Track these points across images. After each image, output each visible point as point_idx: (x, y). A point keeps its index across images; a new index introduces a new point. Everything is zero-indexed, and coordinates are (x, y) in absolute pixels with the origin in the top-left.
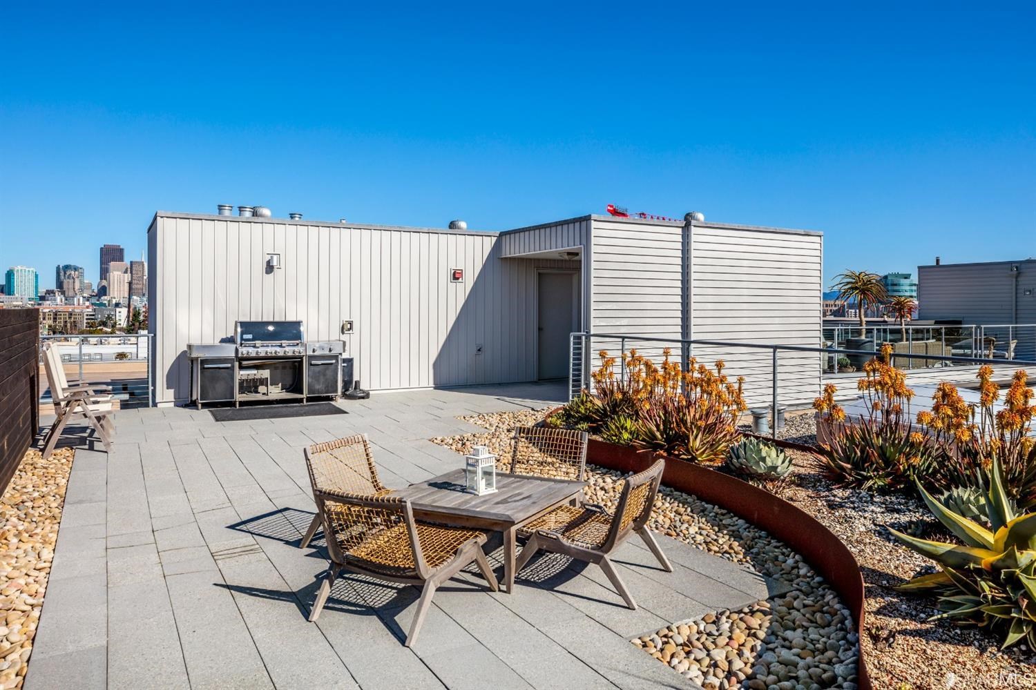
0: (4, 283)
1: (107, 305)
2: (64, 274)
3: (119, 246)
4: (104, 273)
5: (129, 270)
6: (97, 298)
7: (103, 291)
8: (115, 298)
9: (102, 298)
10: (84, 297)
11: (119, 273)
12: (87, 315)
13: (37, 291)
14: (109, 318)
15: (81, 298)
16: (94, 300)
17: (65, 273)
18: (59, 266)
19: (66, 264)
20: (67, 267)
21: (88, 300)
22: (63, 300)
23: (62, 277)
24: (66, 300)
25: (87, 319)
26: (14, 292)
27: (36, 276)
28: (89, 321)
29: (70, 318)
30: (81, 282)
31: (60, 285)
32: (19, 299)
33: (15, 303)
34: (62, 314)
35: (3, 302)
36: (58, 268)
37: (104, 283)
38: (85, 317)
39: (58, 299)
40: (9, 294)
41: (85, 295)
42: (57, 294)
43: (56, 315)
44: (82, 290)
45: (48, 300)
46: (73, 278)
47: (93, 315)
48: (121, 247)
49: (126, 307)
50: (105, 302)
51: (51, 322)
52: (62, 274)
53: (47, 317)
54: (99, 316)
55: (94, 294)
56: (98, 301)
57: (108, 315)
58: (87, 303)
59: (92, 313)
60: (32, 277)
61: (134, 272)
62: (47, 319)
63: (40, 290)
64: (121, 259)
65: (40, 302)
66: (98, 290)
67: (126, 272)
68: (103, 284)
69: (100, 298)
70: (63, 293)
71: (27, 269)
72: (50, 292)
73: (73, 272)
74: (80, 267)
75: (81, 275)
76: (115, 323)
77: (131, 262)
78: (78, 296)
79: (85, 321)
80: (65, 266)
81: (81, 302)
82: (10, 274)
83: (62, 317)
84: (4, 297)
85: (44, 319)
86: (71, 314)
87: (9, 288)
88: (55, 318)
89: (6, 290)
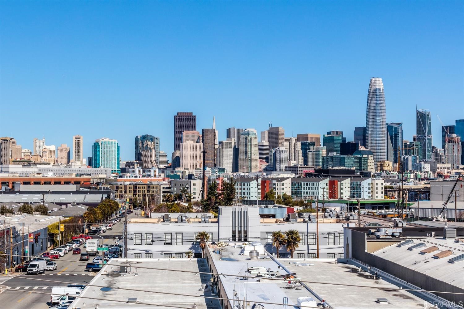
0: (92, 156)
1: (181, 177)
3: (191, 113)
4: (178, 143)
5: (201, 139)
6: (172, 169)
7: (177, 162)
8: (188, 169)
9: (176, 169)
10: (159, 169)
11: (192, 142)
12: (164, 188)
13: (118, 164)
14: (184, 191)
15: (157, 169)
16: (169, 172)
17: (143, 144)
18: (137, 136)
19: (143, 135)
20: (144, 138)
21: (163, 172)
22: (141, 173)
23: (140, 148)
24: (144, 172)
25: (164, 192)
26: (99, 164)
27: (118, 147)
28: (166, 194)
29: (148, 191)
30: (157, 153)
31: (138, 156)
32: (104, 172)
33: (100, 176)
34: (141, 186)
35: (90, 175)
36: (137, 139)
37: (178, 153)
38: (162, 190)
39: (137, 171)
40: (95, 167)
41: (161, 167)
42: (136, 165)
43: (136, 187)
44: (157, 161)
45: (128, 172)
46: (150, 149)
47: (169, 188)
49: (200, 179)
50: (179, 174)
51: (131, 195)
52: (140, 145)
53: (128, 190)
54: (175, 189)
55: (168, 165)
56: (172, 172)
57: (184, 188)
58: (163, 175)
59: (168, 186)
60: (114, 149)
61: (206, 141)
62: (128, 192)
63: (121, 162)
64: (194, 129)
65: (121, 174)
66: (173, 161)
67: (198, 141)
68: (177, 155)
69: (174, 169)
70: (141, 165)
71: (110, 141)
72: (130, 164)
73: (149, 143)
74: (156, 137)
75: (158, 145)
76: (190, 197)
77: (203, 130)
78: (154, 168)
79: (162, 194)
80: (143, 136)
81: (157, 174)
82: (96, 146)
83: (141, 190)
84: (91, 170)
85: (125, 192)
86: (149, 187)
87: (96, 160)
88: (135, 191)
89: (93, 162)
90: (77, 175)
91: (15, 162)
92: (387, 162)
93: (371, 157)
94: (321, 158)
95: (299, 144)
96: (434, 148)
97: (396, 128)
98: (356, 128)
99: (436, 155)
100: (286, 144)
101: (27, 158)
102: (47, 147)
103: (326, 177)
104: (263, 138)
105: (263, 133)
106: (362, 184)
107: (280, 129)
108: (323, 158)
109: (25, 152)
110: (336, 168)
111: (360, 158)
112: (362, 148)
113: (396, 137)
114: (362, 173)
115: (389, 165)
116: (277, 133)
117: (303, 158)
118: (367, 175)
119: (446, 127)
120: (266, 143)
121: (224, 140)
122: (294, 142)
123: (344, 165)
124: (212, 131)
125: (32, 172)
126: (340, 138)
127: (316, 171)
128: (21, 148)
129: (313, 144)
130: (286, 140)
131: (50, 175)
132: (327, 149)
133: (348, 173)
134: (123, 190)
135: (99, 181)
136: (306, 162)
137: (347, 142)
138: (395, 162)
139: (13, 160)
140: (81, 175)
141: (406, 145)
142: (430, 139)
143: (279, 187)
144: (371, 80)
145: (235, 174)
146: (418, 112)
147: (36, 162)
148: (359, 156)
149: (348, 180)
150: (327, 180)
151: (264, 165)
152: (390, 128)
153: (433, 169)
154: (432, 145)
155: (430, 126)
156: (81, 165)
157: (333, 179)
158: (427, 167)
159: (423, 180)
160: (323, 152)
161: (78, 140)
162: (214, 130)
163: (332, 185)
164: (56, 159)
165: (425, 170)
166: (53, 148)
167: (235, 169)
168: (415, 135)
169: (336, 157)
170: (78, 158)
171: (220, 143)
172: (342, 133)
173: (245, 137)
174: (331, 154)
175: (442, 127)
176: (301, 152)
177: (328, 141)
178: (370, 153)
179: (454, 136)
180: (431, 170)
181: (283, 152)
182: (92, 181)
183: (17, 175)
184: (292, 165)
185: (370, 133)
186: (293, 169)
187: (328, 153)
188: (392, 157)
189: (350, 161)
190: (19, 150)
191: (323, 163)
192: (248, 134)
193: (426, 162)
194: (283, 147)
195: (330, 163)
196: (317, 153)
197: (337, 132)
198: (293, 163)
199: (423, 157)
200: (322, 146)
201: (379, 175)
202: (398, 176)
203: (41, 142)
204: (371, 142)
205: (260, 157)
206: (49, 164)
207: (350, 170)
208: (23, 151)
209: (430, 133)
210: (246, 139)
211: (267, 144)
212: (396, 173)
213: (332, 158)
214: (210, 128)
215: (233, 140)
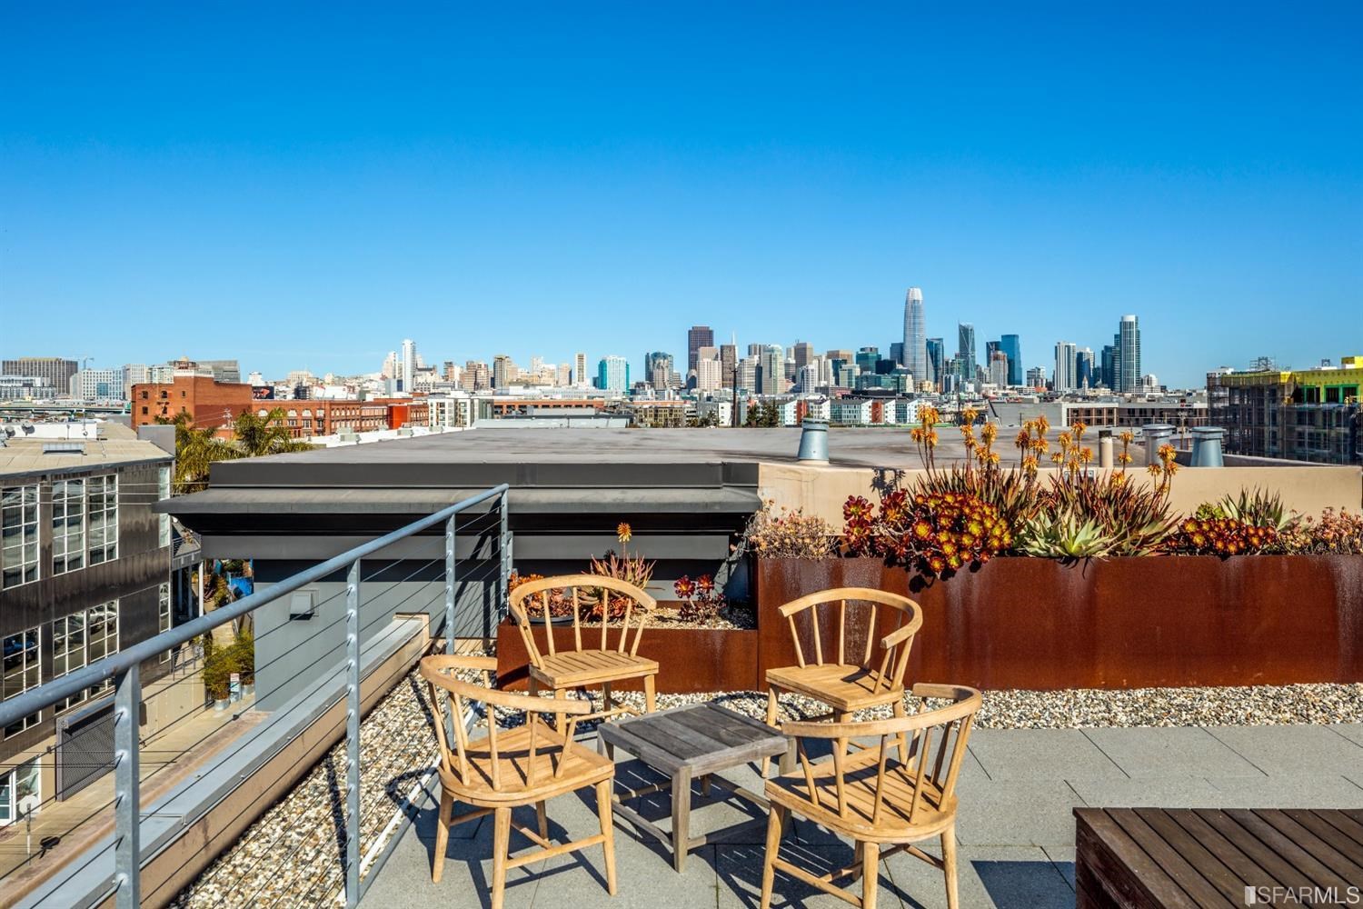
0: (598, 376)
1: (699, 399)
2: (653, 361)
3: (708, 327)
4: (693, 362)
5: (719, 356)
6: (687, 390)
7: (692, 382)
9: (692, 391)
10: (674, 390)
11: (710, 360)
12: (687, 412)
13: (628, 384)
14: (711, 415)
15: (672, 391)
16: (684, 394)
17: (654, 363)
18: (648, 354)
19: (656, 351)
20: (656, 355)
21: (678, 394)
22: (654, 395)
23: (651, 367)
24: (656, 393)
25: (689, 416)
26: (607, 385)
27: (627, 366)
28: (690, 419)
29: (671, 414)
30: (671, 373)
31: (650, 376)
32: (615, 393)
33: (614, 398)
35: (601, 397)
36: (647, 356)
37: (694, 373)
38: (686, 414)
39: (649, 392)
40: (602, 388)
41: (675, 388)
42: (647, 386)
43: (657, 411)
44: (671, 383)
45: (639, 394)
46: (663, 368)
47: (694, 412)
48: (710, 329)
49: (728, 402)
50: (696, 395)
51: (652, 419)
52: (651, 363)
54: (701, 412)
55: (683, 386)
56: (689, 394)
57: (710, 412)
58: (677, 397)
59: (693, 409)
60: (623, 368)
61: (725, 359)
63: (630, 383)
64: (711, 345)
65: (634, 397)
66: (687, 382)
67: (716, 358)
68: (692, 374)
69: (690, 391)
70: (653, 385)
71: (619, 359)
72: (640, 385)
73: (662, 361)
74: (669, 354)
75: (671, 364)
76: (718, 421)
77: (722, 347)
78: (669, 389)
79: (686, 418)
80: (654, 353)
81: (672, 396)
82: (602, 366)
83: (663, 413)
84: (601, 392)
85: (646, 416)
86: (672, 411)
87: (602, 381)
88: (656, 415)
89: (599, 382)
90: (589, 397)
91: (511, 383)
92: (927, 382)
93: (910, 376)
94: (854, 378)
95: (830, 361)
96: (978, 366)
97: (936, 345)
98: (892, 344)
99: (980, 374)
100: (816, 362)
101: (523, 379)
102: (546, 366)
103: (868, 399)
104: (788, 355)
105: (788, 351)
106: (908, 408)
107: (808, 346)
108: (857, 378)
109: (522, 373)
110: (871, 389)
111: (898, 378)
112: (899, 367)
113: (936, 354)
114: (904, 395)
115: (929, 386)
116: (805, 349)
117: (834, 378)
118: (910, 397)
119: (992, 343)
120: (792, 361)
121: (745, 356)
122: (824, 359)
123: (880, 385)
124: (732, 348)
125: (535, 393)
126: (875, 355)
127: (853, 392)
128: (517, 368)
129: (845, 361)
130: (815, 357)
131: (559, 397)
132: (860, 367)
133: (888, 395)
134: (643, 414)
135: (613, 404)
136: (837, 382)
137: (882, 359)
138: (936, 382)
139: (509, 380)
140: (593, 398)
141: (947, 363)
142: (973, 357)
143: (817, 410)
144: (909, 290)
145: (760, 395)
146: (960, 326)
147: (535, 382)
148: (896, 375)
149: (893, 402)
150: (870, 403)
151: (791, 385)
152: (929, 344)
153: (978, 390)
154: (976, 363)
155: (973, 343)
156: (585, 387)
157: (876, 401)
158: (971, 387)
159: (970, 401)
160: (857, 371)
161: (581, 358)
162: (734, 347)
163: (875, 407)
164: (556, 379)
165: (969, 390)
166: (553, 367)
167: (759, 390)
168: (958, 351)
169: (871, 377)
170: (581, 379)
171: (741, 360)
172: (877, 349)
173: (768, 354)
174: (865, 373)
175: (987, 343)
176: (831, 371)
177: (862, 358)
178: (908, 372)
179: (1000, 353)
180: (976, 391)
181: (812, 370)
182: (605, 404)
183: (523, 397)
184: (822, 386)
185: (908, 350)
186: (825, 390)
187: (861, 373)
188: (932, 376)
189: (887, 381)
190: (514, 371)
191: (857, 383)
192: (772, 350)
193: (970, 382)
194: (813, 366)
195: (865, 383)
196: (850, 371)
197: (871, 349)
198: (823, 383)
199: (967, 376)
200: (855, 364)
201: (919, 396)
202: (940, 399)
203: (540, 361)
204: (909, 361)
205: (787, 375)
206: (549, 385)
207: (887, 391)
208: (519, 370)
209: (973, 349)
210: (771, 356)
211: (794, 362)
212: (937, 394)
213: (867, 377)
214: (730, 344)
215: (756, 357)
